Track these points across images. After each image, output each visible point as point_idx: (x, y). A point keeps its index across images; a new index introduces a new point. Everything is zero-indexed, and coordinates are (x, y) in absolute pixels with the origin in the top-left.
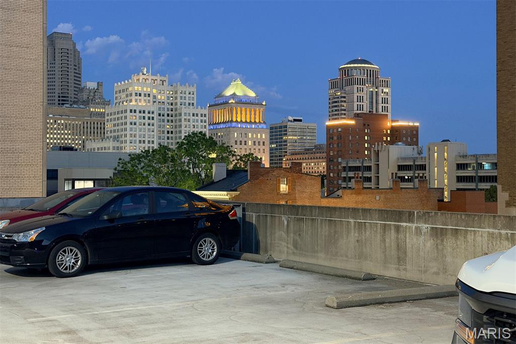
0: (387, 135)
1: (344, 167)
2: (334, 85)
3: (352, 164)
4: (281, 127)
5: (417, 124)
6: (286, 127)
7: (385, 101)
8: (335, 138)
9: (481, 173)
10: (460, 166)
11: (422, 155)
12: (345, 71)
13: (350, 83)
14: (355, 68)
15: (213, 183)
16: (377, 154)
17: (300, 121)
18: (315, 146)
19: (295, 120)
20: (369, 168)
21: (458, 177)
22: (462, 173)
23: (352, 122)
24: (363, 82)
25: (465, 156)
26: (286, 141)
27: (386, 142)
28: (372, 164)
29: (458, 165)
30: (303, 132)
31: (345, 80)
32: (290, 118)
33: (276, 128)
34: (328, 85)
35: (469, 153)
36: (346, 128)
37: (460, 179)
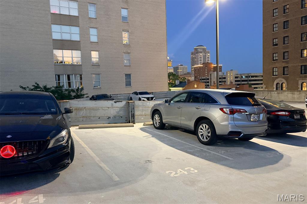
0: (212, 69)
1: (201, 79)
2: (192, 54)
3: (203, 78)
4: (177, 67)
5: (221, 65)
6: (178, 67)
7: (208, 58)
8: (197, 70)
9: (242, 79)
10: (236, 77)
11: (224, 75)
12: (196, 49)
13: (197, 53)
14: (199, 48)
15: (176, 85)
16: (211, 75)
17: (182, 65)
18: (187, 73)
19: (181, 65)
20: (208, 79)
21: (235, 80)
22: (236, 79)
23: (202, 66)
24: (201, 52)
25: (237, 74)
26: (178, 72)
27: (212, 71)
28: (209, 78)
29: (235, 77)
30: (183, 68)
31: (196, 52)
32: (179, 65)
33: (175, 68)
34: (191, 54)
35: (239, 74)
36: (200, 67)
37: (236, 81)
